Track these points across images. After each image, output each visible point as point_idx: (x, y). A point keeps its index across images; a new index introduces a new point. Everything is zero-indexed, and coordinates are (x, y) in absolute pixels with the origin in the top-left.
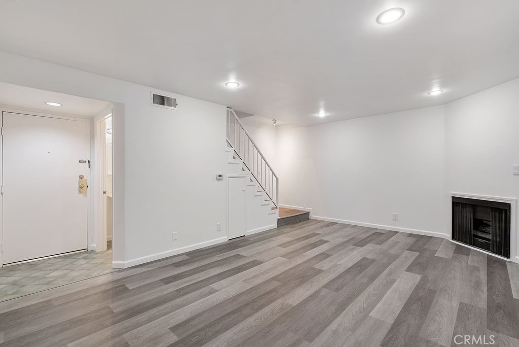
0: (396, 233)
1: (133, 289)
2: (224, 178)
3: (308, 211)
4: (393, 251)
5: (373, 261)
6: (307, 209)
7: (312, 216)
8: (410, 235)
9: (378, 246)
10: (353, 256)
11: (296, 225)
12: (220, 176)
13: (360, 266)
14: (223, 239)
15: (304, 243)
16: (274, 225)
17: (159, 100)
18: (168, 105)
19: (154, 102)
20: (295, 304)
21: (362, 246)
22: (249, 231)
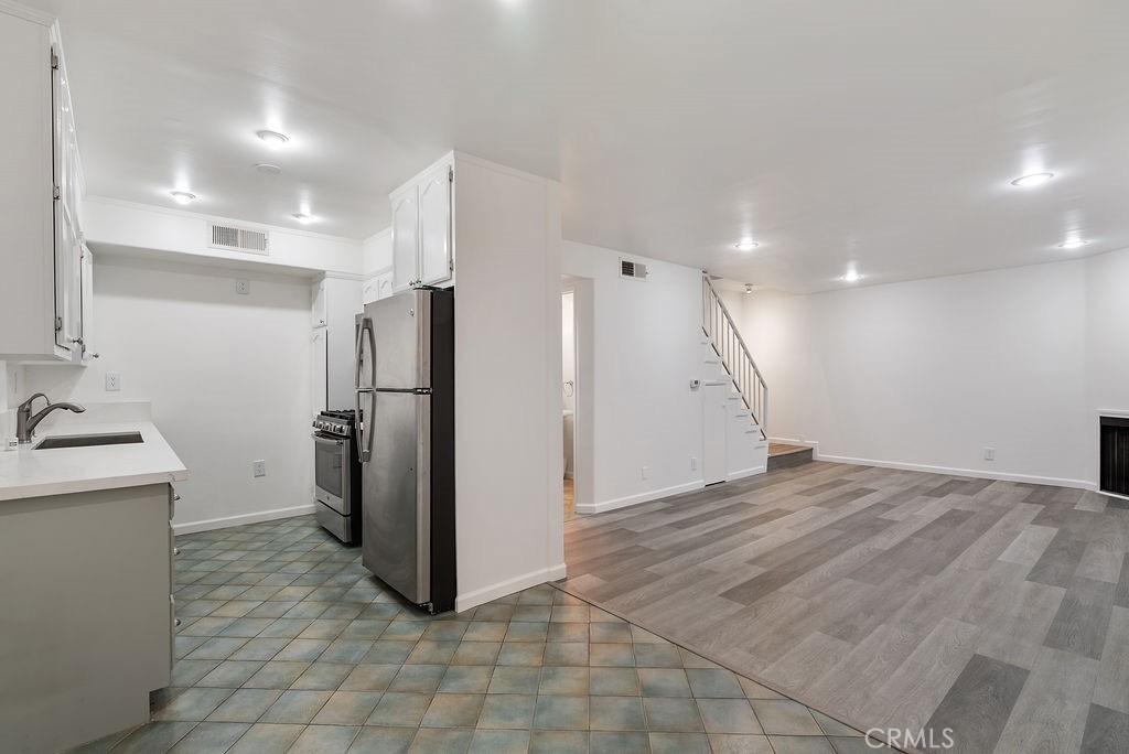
0: (991, 481)
1: (643, 533)
2: (701, 386)
3: (811, 446)
4: (998, 503)
5: (970, 514)
6: (808, 443)
7: (818, 455)
8: (1020, 484)
9: (969, 497)
10: (935, 508)
11: (798, 468)
12: (696, 382)
13: (954, 518)
14: (697, 484)
15: (837, 491)
16: (762, 467)
17: (628, 269)
18: (637, 276)
19: (624, 273)
20: (886, 549)
21: (941, 496)
22: (732, 475)
